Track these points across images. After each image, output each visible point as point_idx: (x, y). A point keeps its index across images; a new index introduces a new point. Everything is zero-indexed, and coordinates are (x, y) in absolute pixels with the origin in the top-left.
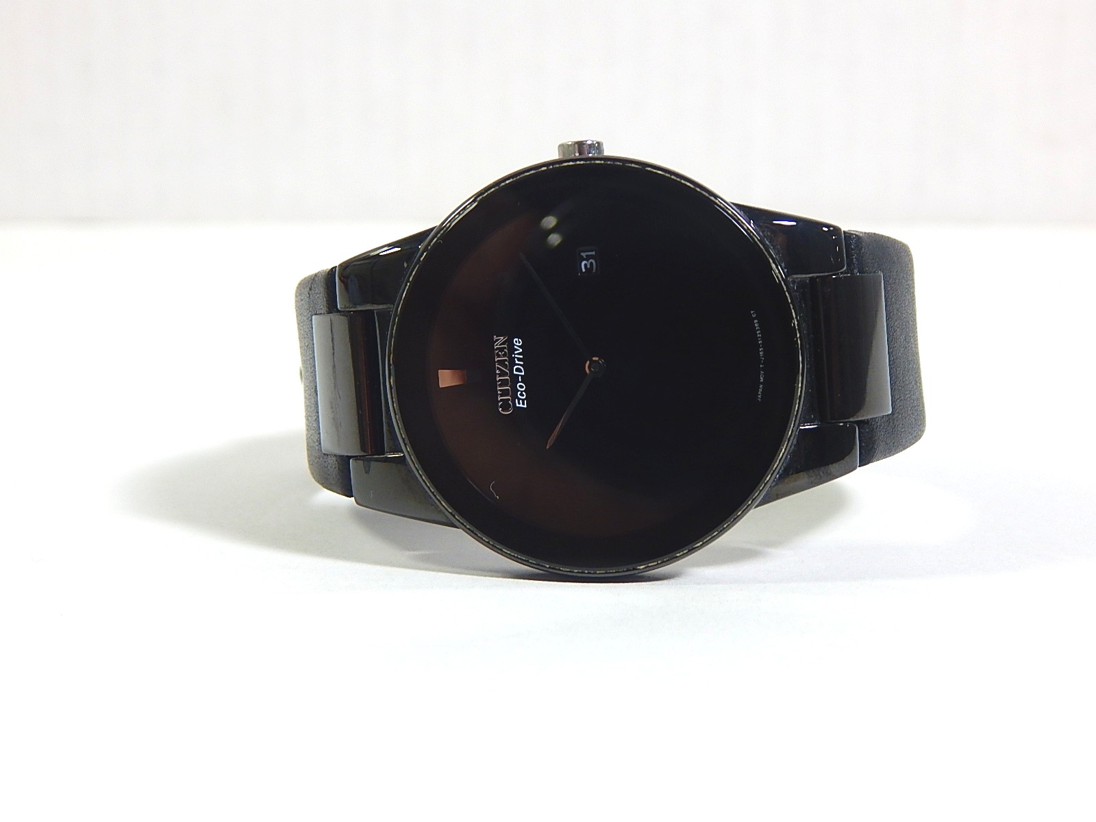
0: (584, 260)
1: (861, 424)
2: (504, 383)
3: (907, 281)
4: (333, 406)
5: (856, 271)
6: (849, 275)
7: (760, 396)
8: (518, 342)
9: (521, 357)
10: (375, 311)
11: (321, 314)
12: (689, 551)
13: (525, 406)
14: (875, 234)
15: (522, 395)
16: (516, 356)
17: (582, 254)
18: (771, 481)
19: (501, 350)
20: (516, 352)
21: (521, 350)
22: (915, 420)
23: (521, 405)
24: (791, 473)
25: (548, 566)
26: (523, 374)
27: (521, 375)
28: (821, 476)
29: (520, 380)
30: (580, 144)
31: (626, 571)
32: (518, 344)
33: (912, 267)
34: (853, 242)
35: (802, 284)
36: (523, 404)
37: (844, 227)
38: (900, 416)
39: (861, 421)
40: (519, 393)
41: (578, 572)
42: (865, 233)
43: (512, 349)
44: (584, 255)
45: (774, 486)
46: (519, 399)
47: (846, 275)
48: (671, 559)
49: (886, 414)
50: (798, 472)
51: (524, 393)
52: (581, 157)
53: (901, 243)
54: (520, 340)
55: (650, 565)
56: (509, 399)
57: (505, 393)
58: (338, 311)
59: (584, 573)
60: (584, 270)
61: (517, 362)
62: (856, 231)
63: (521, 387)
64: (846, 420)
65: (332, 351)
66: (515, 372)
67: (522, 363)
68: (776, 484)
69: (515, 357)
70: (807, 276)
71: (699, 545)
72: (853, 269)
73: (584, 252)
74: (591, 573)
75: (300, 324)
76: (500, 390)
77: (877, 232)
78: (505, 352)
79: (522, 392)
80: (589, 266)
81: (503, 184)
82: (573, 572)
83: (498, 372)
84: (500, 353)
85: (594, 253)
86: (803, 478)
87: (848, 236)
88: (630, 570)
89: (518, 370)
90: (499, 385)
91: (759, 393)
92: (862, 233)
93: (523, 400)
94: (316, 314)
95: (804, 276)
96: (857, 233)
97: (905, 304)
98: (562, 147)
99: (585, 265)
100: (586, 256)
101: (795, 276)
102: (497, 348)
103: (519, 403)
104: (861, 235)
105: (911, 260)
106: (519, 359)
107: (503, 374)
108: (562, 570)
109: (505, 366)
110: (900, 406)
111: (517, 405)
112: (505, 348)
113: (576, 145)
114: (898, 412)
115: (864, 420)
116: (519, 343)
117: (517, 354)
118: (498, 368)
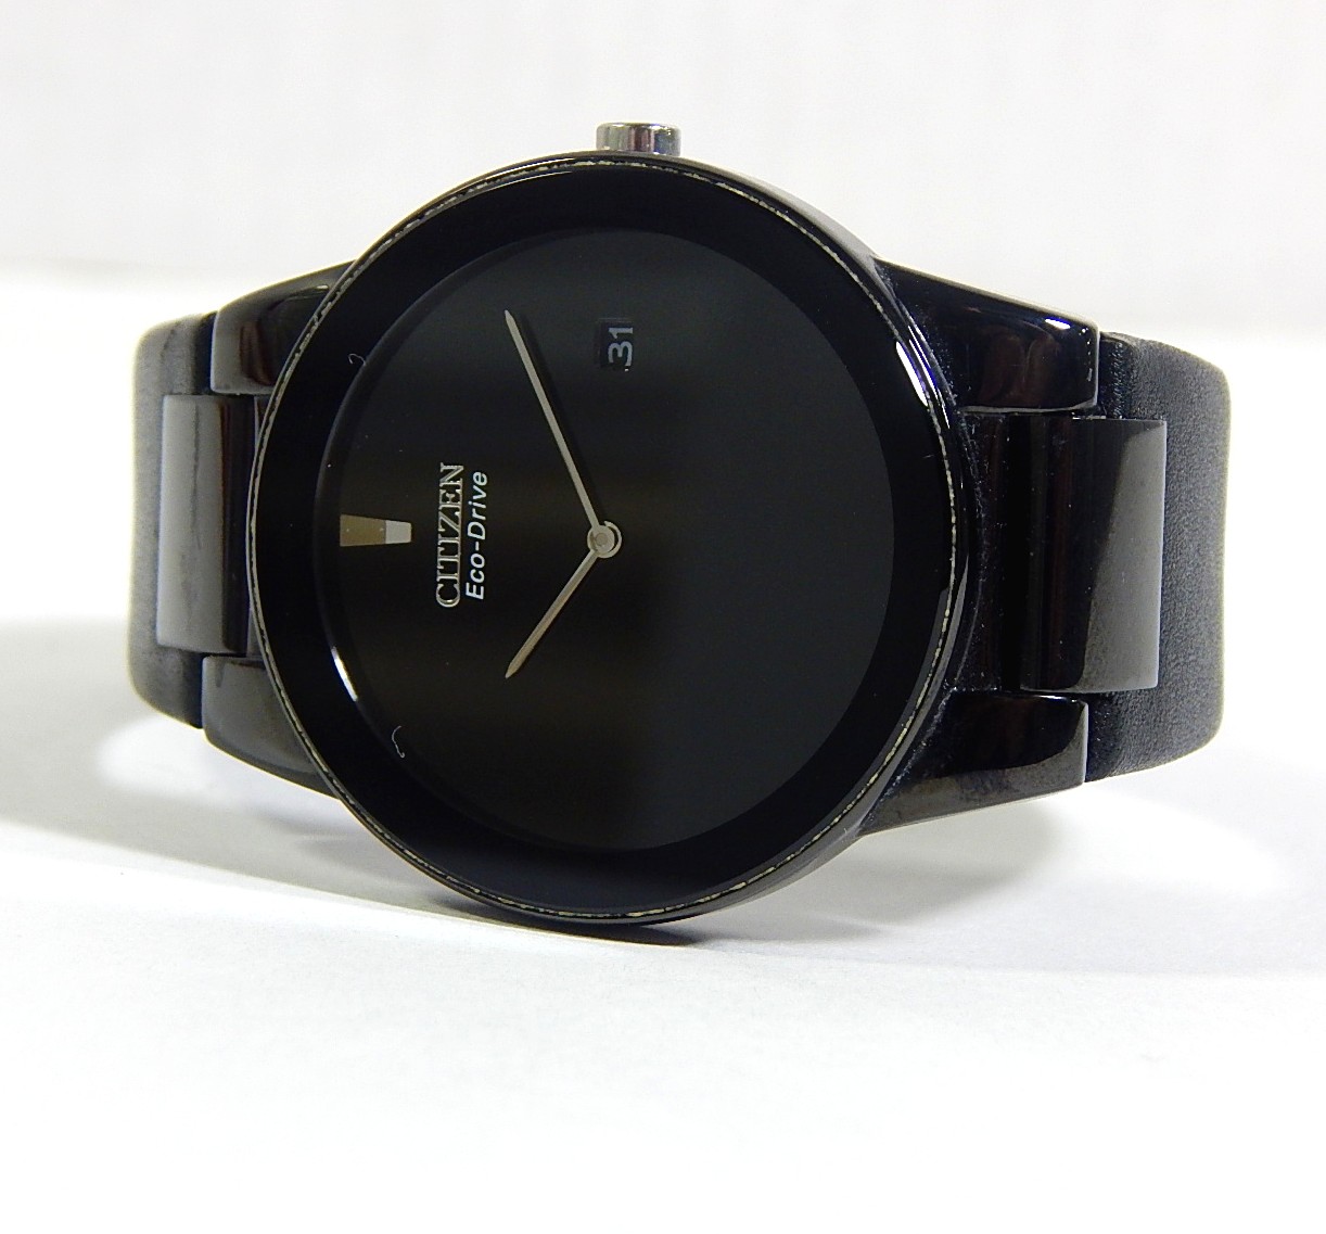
0: (615, 341)
1: (1095, 700)
2: (450, 550)
3: (1213, 441)
4: (186, 563)
5: (1117, 411)
6: (1104, 417)
8: (480, 479)
9: (484, 506)
10: (256, 399)
11: (180, 394)
13: (481, 597)
14: (1161, 344)
15: (478, 576)
16: (475, 504)
17: (611, 330)
18: (880, 785)
19: (451, 489)
20: (475, 497)
21: (484, 495)
22: (1203, 705)
23: (474, 595)
24: (925, 775)
25: (477, 891)
26: (483, 537)
27: (480, 540)
28: (985, 788)
29: (477, 549)
30: (640, 130)
31: (609, 918)
32: (479, 483)
33: (1227, 414)
34: (1115, 357)
35: (986, 425)
36: (478, 593)
37: (1104, 327)
38: (1173, 695)
39: (1098, 694)
40: (473, 571)
41: (527, 909)
42: (1143, 341)
43: (469, 492)
44: (614, 331)
45: (891, 796)
46: (472, 583)
47: (1097, 417)
49: (1146, 687)
50: (939, 775)
51: (481, 573)
52: (637, 154)
53: (1210, 366)
54: (484, 476)
55: (652, 912)
56: (455, 581)
57: (449, 568)
58: (211, 393)
59: (538, 911)
60: (611, 360)
61: (475, 515)
62: (1126, 336)
63: (478, 561)
64: (1069, 690)
65: (192, 462)
66: (470, 534)
67: (483, 518)
68: (895, 794)
69: (473, 506)
70: (999, 410)
72: (1113, 407)
73: (618, 326)
74: (548, 913)
75: (140, 407)
76: (442, 563)
77: (1165, 342)
78: (457, 495)
79: (478, 570)
80: (620, 354)
82: (519, 907)
83: (441, 530)
84: (448, 495)
85: (630, 331)
86: (949, 788)
87: (1109, 344)
88: (617, 918)
89: (476, 530)
90: (442, 553)
92: (1136, 340)
93: (479, 585)
94: (171, 393)
95: (991, 410)
96: (1126, 341)
97: (1204, 482)
98: (606, 132)
99: (615, 351)
100: (618, 334)
101: (973, 409)
102: (445, 487)
103: (471, 591)
104: (1134, 344)
105: (1224, 403)
106: (479, 511)
107: (450, 533)
108: (500, 901)
109: (455, 520)
110: (1176, 675)
111: (468, 594)
112: (458, 487)
113: (633, 132)
114: (1170, 687)
115: (1104, 694)
116: (483, 480)
117: (478, 501)
118: (443, 523)
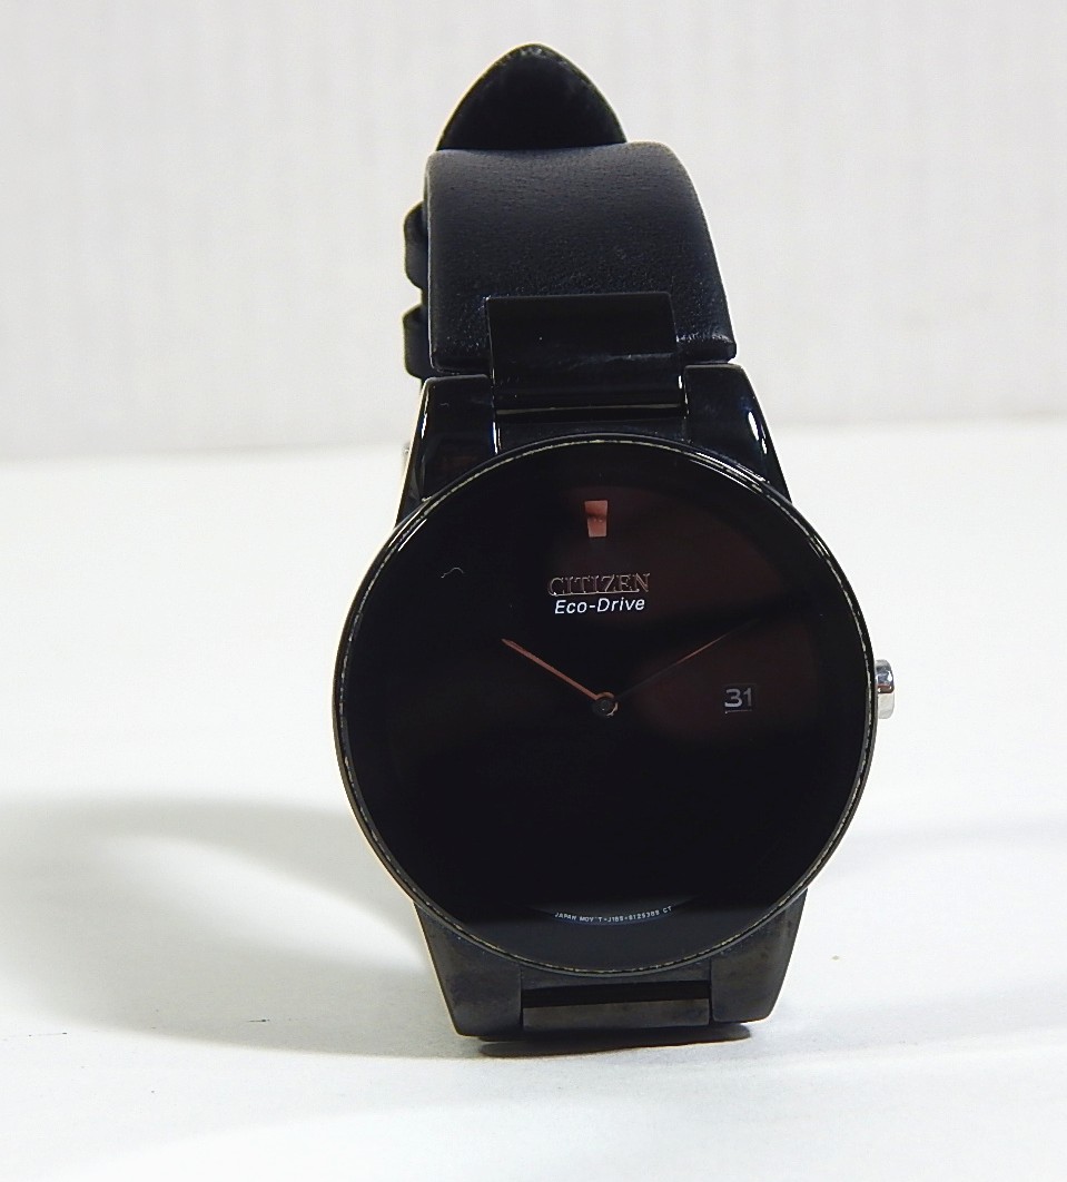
0: (742, 693)
2: (589, 587)
7: (561, 915)
8: (640, 604)
9: (621, 608)
12: (366, 824)
13: (557, 612)
15: (571, 608)
17: (749, 690)
18: (454, 930)
19: (630, 585)
20: (627, 602)
21: (629, 608)
23: (558, 607)
26: (599, 610)
27: (597, 608)
29: (591, 606)
32: (637, 604)
36: (560, 609)
40: (575, 605)
43: (632, 597)
46: (566, 604)
48: (356, 801)
51: (574, 610)
54: (642, 608)
56: (567, 591)
57: (576, 587)
60: (728, 691)
61: (614, 602)
63: (582, 607)
66: (601, 600)
67: (613, 609)
68: (448, 937)
69: (621, 601)
71: (374, 836)
73: (752, 693)
76: (579, 581)
78: (627, 590)
79: (576, 608)
80: (733, 698)
81: (846, 594)
83: (602, 578)
84: (627, 583)
89: (604, 604)
90: (586, 580)
91: (566, 915)
93: (564, 609)
98: (886, 668)
99: (735, 694)
100: (747, 695)
102: (632, 580)
103: (561, 604)
106: (617, 606)
107: (600, 586)
109: (611, 589)
111: (559, 602)
112: (633, 589)
117: (625, 604)
